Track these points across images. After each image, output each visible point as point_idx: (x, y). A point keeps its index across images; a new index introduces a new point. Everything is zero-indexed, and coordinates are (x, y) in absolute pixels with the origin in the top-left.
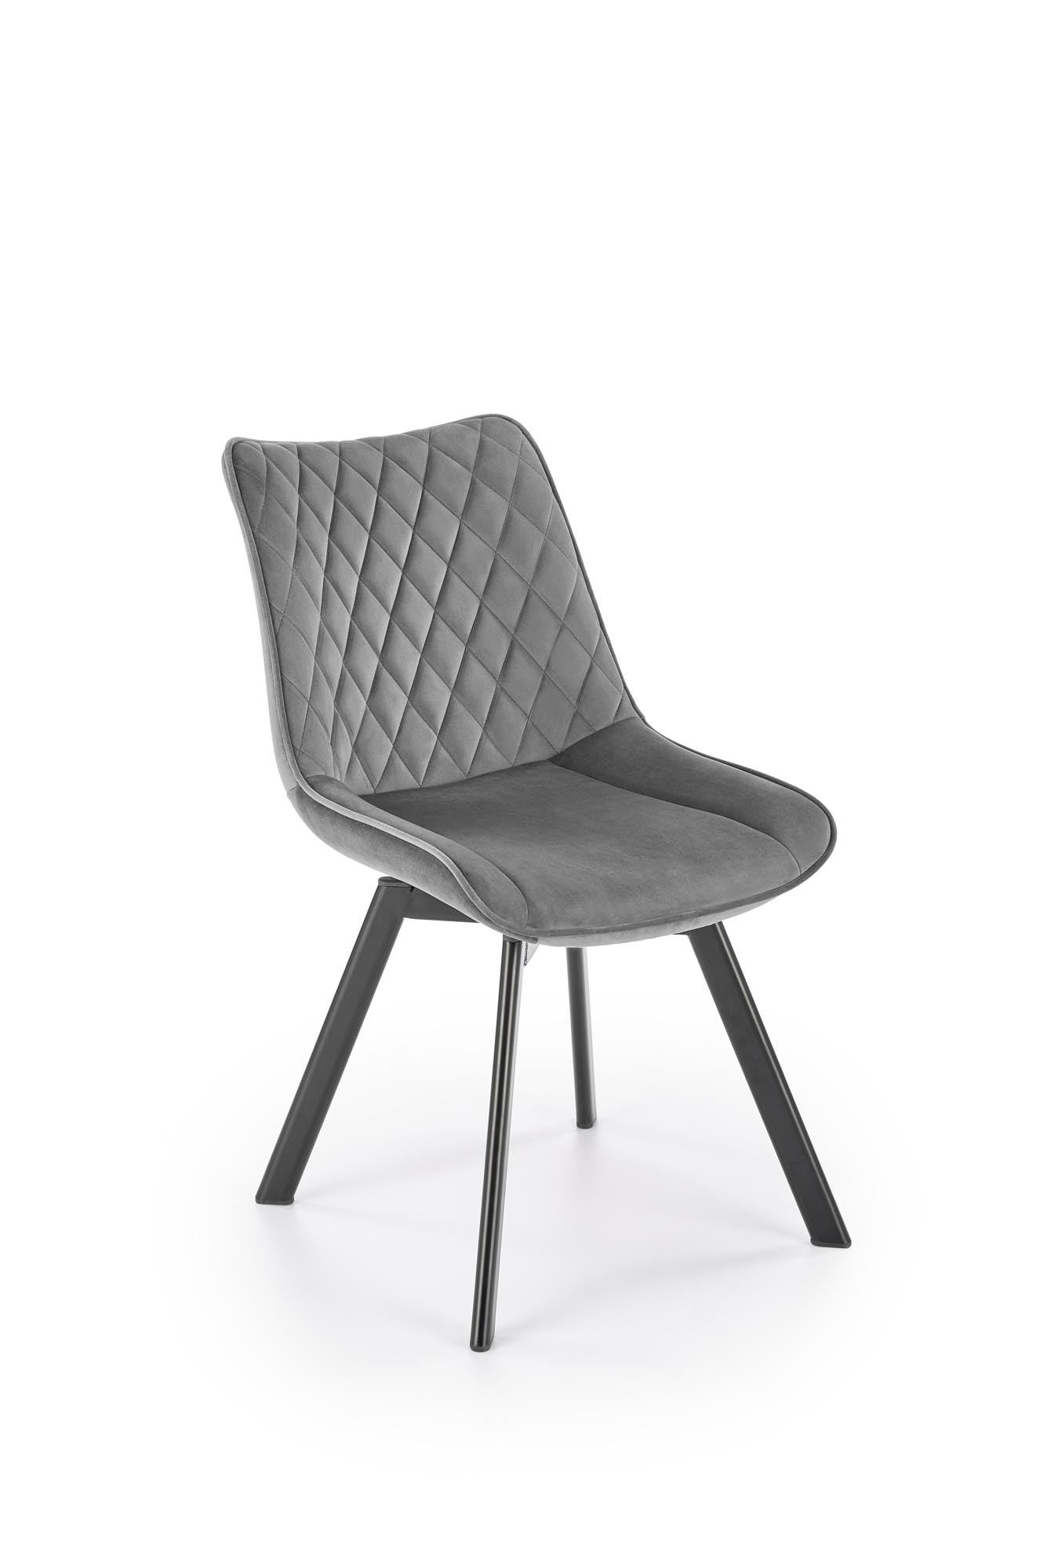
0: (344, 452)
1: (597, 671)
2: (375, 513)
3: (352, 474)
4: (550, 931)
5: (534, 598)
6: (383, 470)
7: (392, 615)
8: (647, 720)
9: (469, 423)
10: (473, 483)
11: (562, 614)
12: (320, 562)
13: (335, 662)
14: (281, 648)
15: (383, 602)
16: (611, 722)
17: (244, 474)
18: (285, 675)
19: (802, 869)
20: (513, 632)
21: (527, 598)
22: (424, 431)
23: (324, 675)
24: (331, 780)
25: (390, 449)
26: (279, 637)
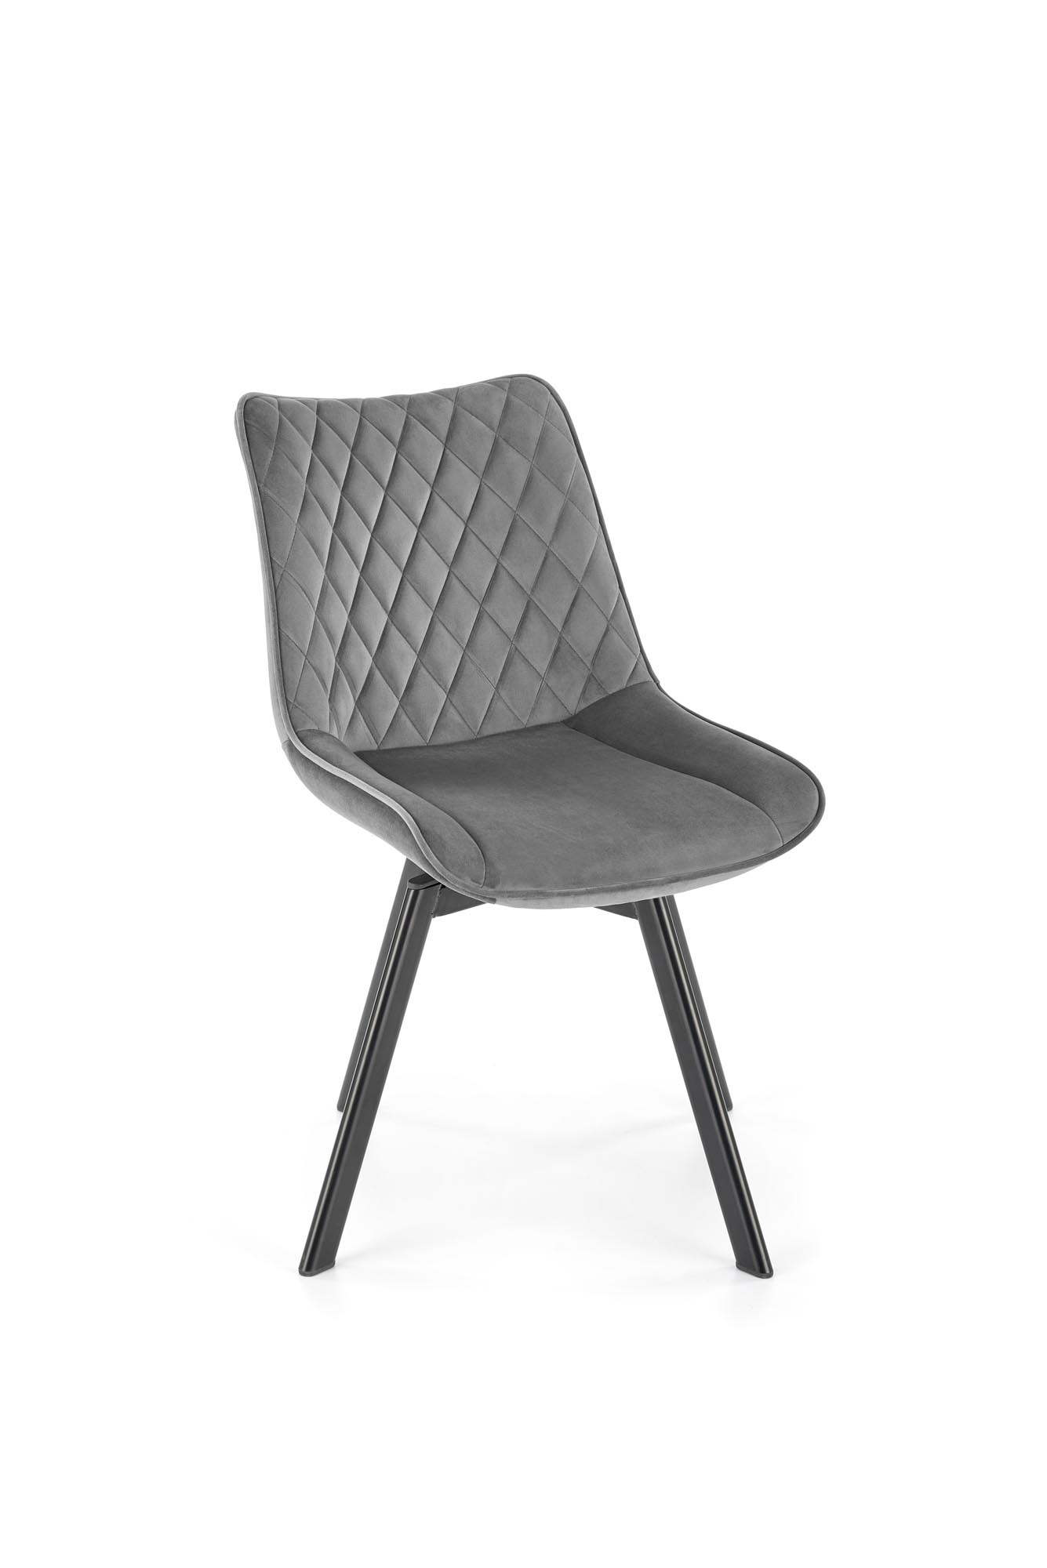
0: (365, 409)
1: (614, 636)
2: (393, 470)
3: (372, 432)
4: (507, 892)
5: (551, 559)
6: (404, 427)
7: (404, 572)
8: (661, 685)
9: (497, 383)
10: (496, 443)
11: (579, 575)
12: (329, 518)
13: (339, 618)
14: (280, 602)
15: (395, 560)
16: (624, 685)
17: (254, 429)
18: (283, 629)
19: (785, 839)
20: (529, 593)
21: (545, 559)
22: (452, 390)
23: (325, 629)
24: (322, 734)
25: (414, 407)
26: (279, 591)
